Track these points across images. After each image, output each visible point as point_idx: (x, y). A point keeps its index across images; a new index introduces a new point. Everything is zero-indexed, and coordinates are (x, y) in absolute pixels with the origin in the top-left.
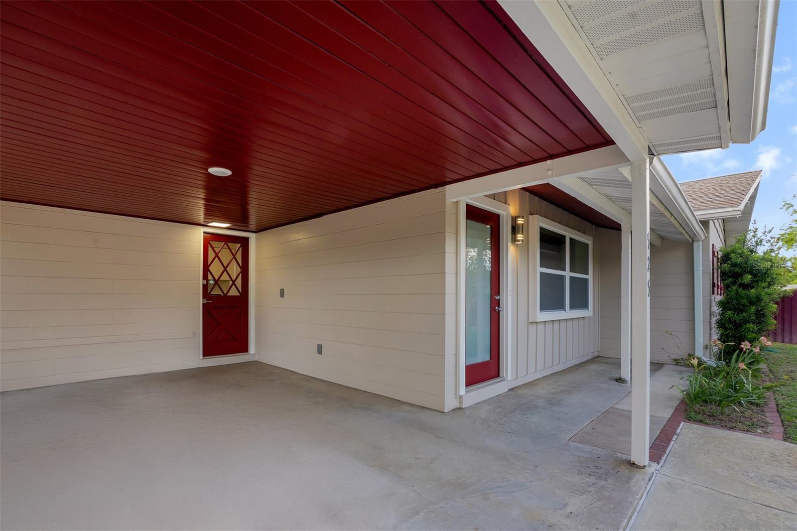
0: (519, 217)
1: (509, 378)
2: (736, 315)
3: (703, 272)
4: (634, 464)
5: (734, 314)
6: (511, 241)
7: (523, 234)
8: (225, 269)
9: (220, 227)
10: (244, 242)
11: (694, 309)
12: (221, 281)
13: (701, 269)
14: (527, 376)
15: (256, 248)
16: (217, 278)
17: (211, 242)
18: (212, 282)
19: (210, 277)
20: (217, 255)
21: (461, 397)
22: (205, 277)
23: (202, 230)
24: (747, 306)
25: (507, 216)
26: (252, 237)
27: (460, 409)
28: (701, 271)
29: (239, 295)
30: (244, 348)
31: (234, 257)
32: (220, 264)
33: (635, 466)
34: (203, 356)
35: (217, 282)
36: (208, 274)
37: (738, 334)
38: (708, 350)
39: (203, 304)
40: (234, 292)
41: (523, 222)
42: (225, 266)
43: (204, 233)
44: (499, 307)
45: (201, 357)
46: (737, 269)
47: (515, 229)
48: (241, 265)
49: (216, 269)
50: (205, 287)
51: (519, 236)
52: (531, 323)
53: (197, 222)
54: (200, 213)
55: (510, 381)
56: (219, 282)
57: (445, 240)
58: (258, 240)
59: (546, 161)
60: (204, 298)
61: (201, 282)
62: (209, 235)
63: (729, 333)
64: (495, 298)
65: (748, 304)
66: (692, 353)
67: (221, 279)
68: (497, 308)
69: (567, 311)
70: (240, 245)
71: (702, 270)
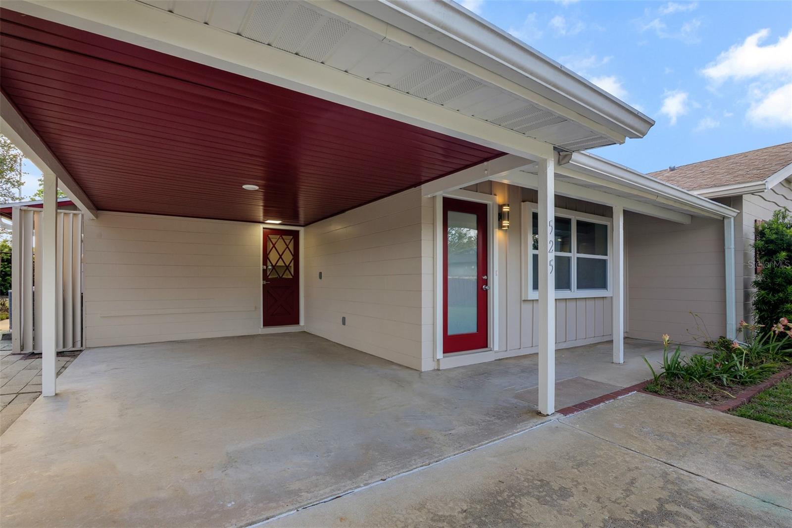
0: (504, 205)
1: (496, 348)
2: (770, 295)
3: (735, 251)
4: (540, 413)
5: (768, 294)
6: (497, 227)
7: (508, 221)
8: (281, 257)
9: (274, 223)
10: (295, 235)
11: (725, 289)
12: (278, 266)
13: (733, 246)
14: (521, 350)
15: (304, 239)
16: (274, 264)
17: (269, 236)
18: (270, 267)
19: (269, 263)
20: (274, 246)
21: (438, 360)
22: (265, 263)
23: (262, 226)
24: (783, 286)
25: (493, 204)
26: (302, 230)
27: (438, 370)
28: (733, 250)
29: (291, 277)
30: (296, 321)
31: (288, 247)
32: (276, 252)
33: (540, 414)
34: (264, 326)
35: (274, 267)
36: (267, 261)
37: (775, 316)
38: (742, 333)
39: (263, 285)
40: (288, 276)
41: (508, 210)
42: (281, 254)
43: (264, 228)
44: (487, 285)
45: (262, 326)
46: (771, 247)
47: (501, 216)
48: (293, 253)
49: (273, 257)
50: (265, 271)
51: (504, 222)
52: (524, 300)
53: (258, 220)
54: (260, 213)
55: (496, 352)
56: (275, 267)
57: (421, 230)
58: (305, 232)
59: (483, 162)
60: (263, 280)
61: (261, 267)
62: (268, 230)
63: (764, 314)
64: (482, 278)
65: (785, 284)
66: (724, 336)
67: (277, 265)
68: (484, 287)
69: (572, 290)
70: (292, 237)
71: (735, 248)
